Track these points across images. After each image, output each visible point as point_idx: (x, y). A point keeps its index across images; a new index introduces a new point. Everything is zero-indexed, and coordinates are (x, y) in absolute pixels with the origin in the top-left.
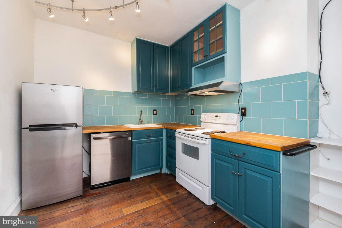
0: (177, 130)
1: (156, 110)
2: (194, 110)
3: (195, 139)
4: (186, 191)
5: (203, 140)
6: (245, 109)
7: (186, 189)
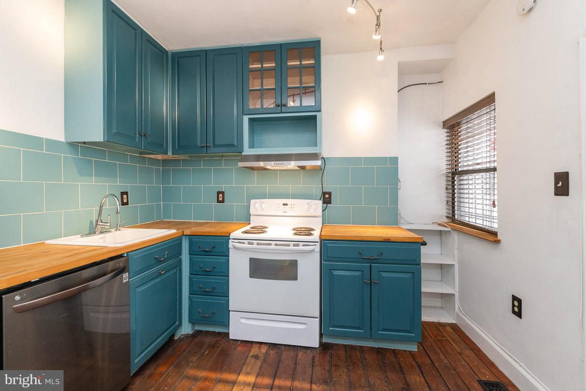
0: (233, 235)
1: (126, 193)
2: (225, 193)
3: (289, 245)
4: (263, 345)
5: (306, 245)
6: (330, 194)
7: (261, 343)
